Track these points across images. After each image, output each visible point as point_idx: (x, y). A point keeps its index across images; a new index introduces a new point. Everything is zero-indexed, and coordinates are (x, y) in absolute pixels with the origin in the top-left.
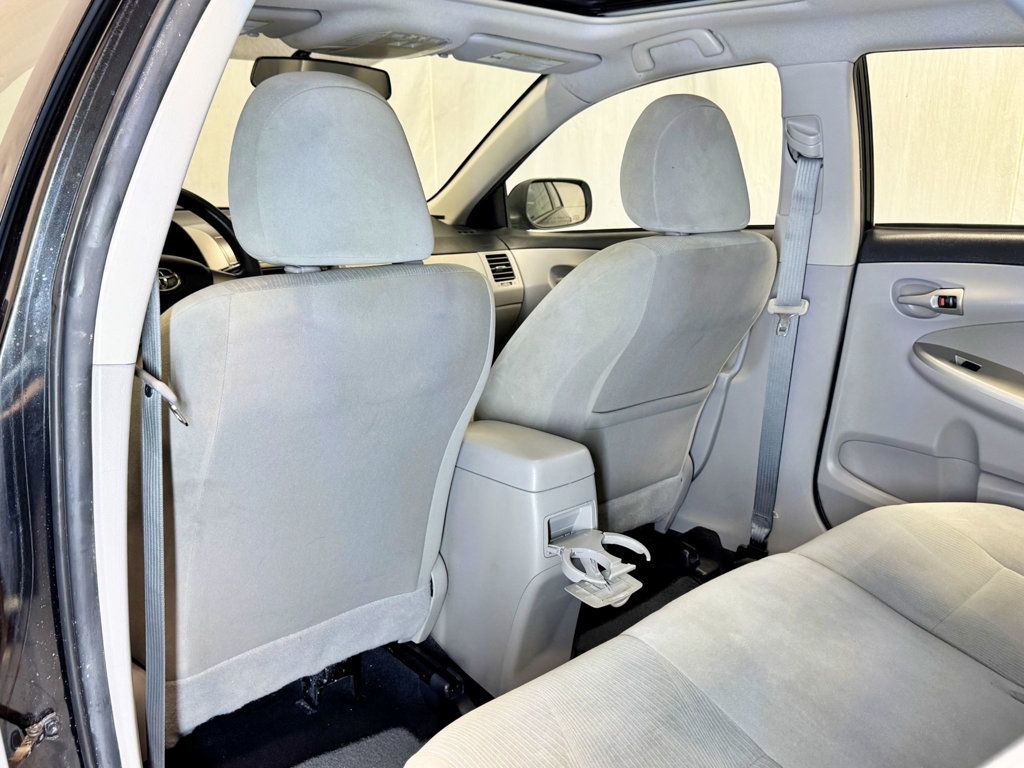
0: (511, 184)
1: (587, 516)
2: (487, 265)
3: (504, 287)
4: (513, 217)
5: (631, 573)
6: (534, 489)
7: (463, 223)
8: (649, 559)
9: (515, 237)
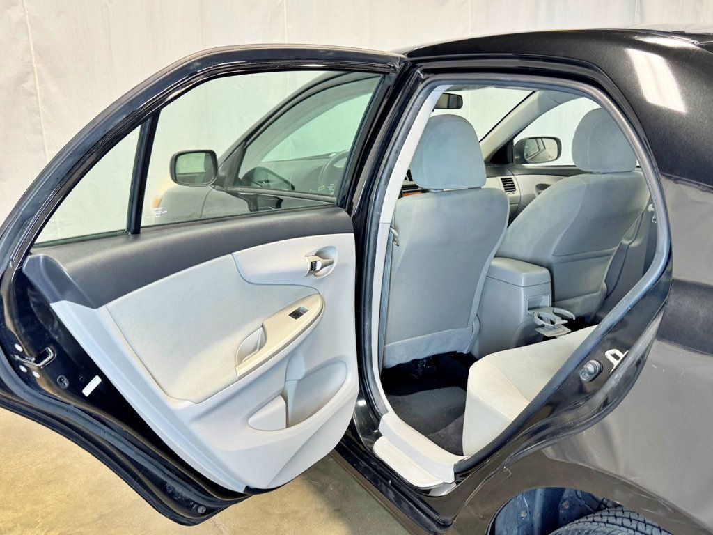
0: (516, 141)
1: (546, 300)
2: (502, 183)
3: (510, 195)
4: (516, 157)
5: (564, 325)
6: (522, 285)
7: (489, 160)
8: (574, 319)
9: (516, 169)
